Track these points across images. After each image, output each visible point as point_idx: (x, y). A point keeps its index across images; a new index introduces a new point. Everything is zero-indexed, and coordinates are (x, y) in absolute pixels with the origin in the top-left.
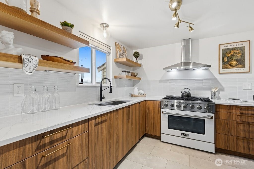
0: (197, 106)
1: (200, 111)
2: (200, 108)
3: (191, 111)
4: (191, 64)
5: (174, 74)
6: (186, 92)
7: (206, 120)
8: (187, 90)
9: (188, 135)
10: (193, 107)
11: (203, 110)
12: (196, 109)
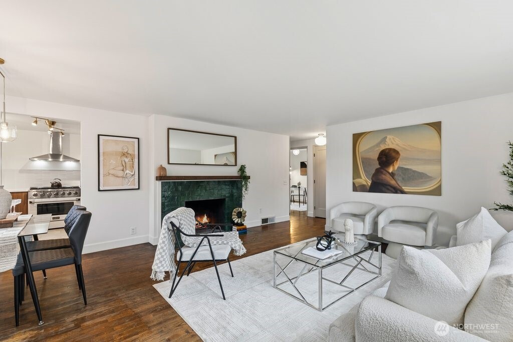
0: (67, 192)
1: (70, 196)
2: (70, 194)
3: (62, 197)
4: (62, 157)
5: (41, 164)
6: (56, 182)
7: (75, 202)
8: (57, 181)
9: (59, 218)
10: (64, 194)
11: (72, 195)
12: (66, 195)
